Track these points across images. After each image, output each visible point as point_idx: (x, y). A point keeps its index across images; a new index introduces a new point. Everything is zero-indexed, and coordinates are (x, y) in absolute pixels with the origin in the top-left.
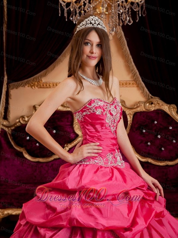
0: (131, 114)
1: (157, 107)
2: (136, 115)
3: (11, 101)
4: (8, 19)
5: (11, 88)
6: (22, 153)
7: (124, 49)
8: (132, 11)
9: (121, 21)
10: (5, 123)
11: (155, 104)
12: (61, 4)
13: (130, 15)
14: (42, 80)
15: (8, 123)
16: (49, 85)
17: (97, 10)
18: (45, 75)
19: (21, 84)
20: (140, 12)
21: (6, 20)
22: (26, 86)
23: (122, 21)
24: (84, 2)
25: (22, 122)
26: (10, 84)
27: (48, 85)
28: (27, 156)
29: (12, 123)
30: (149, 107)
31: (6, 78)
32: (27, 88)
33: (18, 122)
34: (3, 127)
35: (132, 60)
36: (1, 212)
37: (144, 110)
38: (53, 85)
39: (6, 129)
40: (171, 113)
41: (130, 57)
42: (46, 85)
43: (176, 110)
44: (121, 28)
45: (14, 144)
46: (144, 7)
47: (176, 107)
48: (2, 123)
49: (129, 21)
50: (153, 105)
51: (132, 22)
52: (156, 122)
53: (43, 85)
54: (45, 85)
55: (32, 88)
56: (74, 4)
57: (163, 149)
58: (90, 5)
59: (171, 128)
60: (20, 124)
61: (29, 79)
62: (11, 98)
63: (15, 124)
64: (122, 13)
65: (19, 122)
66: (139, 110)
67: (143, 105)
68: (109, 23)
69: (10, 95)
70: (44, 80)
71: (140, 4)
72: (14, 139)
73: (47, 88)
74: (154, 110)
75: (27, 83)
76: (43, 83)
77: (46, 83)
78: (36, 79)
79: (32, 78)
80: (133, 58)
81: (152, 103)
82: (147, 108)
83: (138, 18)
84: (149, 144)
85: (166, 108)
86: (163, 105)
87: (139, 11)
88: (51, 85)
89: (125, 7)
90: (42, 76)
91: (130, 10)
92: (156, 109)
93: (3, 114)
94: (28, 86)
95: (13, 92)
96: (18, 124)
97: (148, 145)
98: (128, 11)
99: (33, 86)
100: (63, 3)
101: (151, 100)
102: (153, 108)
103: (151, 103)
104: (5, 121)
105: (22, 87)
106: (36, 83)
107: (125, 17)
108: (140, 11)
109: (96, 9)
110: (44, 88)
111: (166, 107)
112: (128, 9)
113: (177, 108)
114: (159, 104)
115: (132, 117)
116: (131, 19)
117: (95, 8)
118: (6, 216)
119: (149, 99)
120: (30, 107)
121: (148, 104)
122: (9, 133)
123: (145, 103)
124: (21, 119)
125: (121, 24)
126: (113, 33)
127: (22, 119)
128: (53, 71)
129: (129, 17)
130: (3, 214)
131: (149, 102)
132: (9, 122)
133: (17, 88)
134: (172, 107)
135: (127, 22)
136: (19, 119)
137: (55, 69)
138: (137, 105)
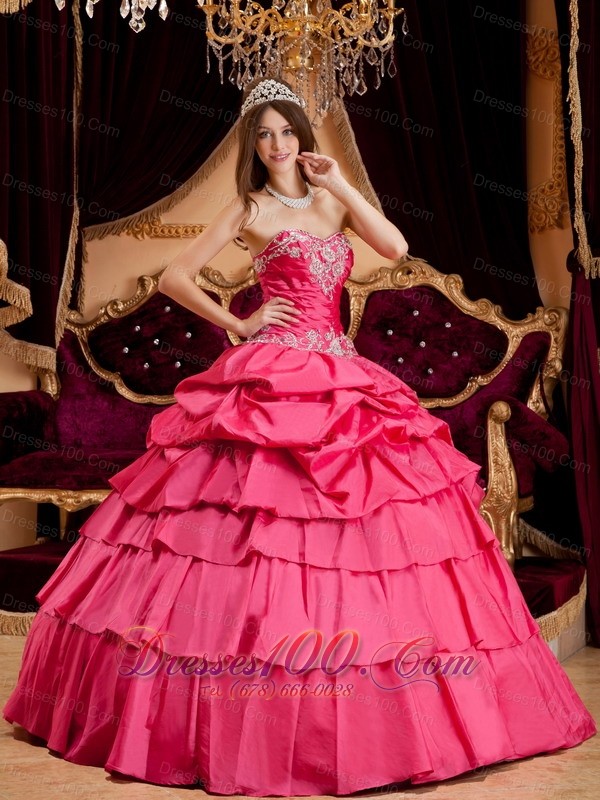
0: (361, 296)
1: (420, 281)
2: (373, 297)
3: (86, 268)
4: (83, 80)
5: (88, 237)
6: (112, 384)
7: (349, 150)
8: (366, 65)
9: (341, 87)
10: (74, 316)
11: (415, 273)
12: (211, 47)
13: (362, 75)
14: (159, 220)
15: (79, 318)
16: (176, 232)
17: (291, 63)
18: (168, 207)
19: (110, 227)
20: (382, 69)
21: (80, 81)
22: (123, 234)
23: (345, 88)
24: (261, 44)
25: (111, 314)
26: (86, 229)
27: (173, 232)
28: (124, 392)
29: (89, 318)
30: (401, 280)
31: (76, 213)
32: (125, 239)
33: (103, 315)
34: (68, 327)
35: (366, 174)
36: (75, 498)
37: (391, 286)
38: (186, 231)
39: (77, 331)
40: (451, 293)
41: (363, 167)
42: (170, 231)
43: (461, 286)
44: (341, 102)
45: (94, 363)
46: (392, 57)
47: (461, 281)
48: (66, 317)
49: (360, 88)
50: (411, 276)
51: (366, 88)
52: (416, 313)
53: (162, 231)
54: (166, 231)
55: (137, 238)
56: (240, 47)
57: (430, 371)
58: (274, 51)
59: (448, 325)
60: (107, 318)
61: (130, 217)
62: (86, 262)
63: (98, 319)
64: (344, 69)
65: (106, 313)
66: (379, 286)
67: (388, 275)
68: (316, 91)
69: (84, 253)
70: (165, 219)
71: (382, 50)
72: (94, 354)
73: (172, 237)
74: (413, 287)
75: (126, 225)
76: (163, 226)
77: (170, 227)
78: (147, 216)
79: (138, 214)
80: (368, 172)
81: (409, 272)
82: (398, 282)
83: (379, 80)
84: (400, 360)
85: (439, 281)
86: (432, 276)
87: (380, 67)
88: (180, 230)
89: (350, 57)
90: (159, 211)
91: (361, 64)
92: (417, 284)
93: (70, 296)
94: (128, 234)
95: (91, 247)
96: (102, 320)
97: (398, 364)
98: (357, 65)
99: (138, 232)
100: (215, 45)
101: (406, 265)
102: (410, 283)
103: (406, 270)
104: (73, 312)
105: (114, 234)
106: (147, 227)
107: (350, 78)
108: (382, 66)
109: (287, 59)
110: (164, 237)
111: (440, 279)
112: (358, 61)
113: (464, 282)
114: (424, 273)
115: (364, 301)
116: (363, 83)
117: (285, 58)
118: (84, 506)
119: (403, 263)
120: (131, 281)
121: (400, 274)
122: (82, 339)
123: (393, 272)
124: (109, 307)
125: (342, 96)
126: (324, 113)
127: (112, 308)
128: (187, 198)
129: (359, 78)
130: (79, 502)
131: (402, 270)
132: (82, 315)
133: (100, 239)
134: (452, 281)
135: (354, 89)
136: (106, 308)
137: (192, 193)
138: (376, 276)
